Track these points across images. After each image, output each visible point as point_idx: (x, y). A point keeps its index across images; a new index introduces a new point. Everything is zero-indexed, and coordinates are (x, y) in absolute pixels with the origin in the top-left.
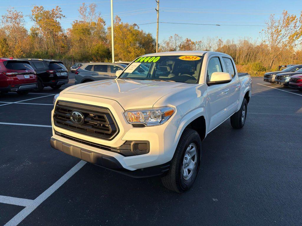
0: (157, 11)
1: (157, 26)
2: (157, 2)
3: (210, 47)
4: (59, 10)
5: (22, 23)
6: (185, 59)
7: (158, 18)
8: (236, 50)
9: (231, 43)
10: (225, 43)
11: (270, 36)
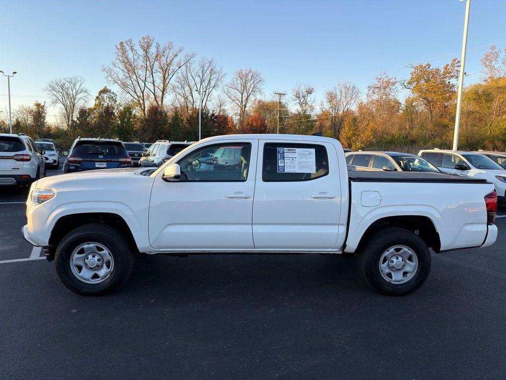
4: (456, 65)
5: (393, 94)
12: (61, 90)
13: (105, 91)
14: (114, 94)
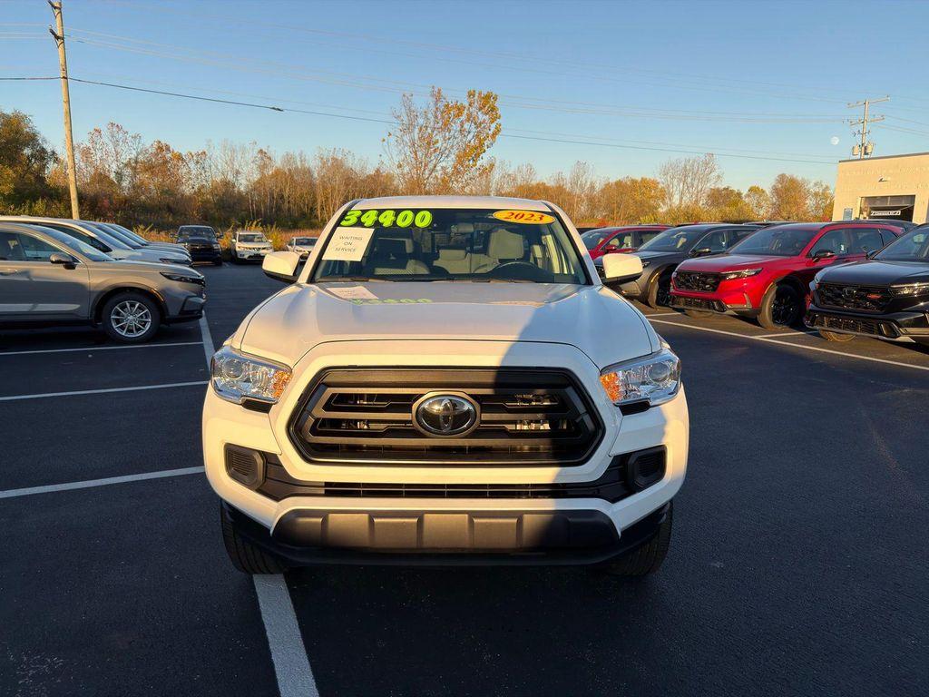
0: (57, 38)
1: (64, 90)
2: (53, 6)
3: (238, 173)
6: (513, 220)
7: (61, 61)
8: (312, 185)
9: (299, 164)
10: (278, 162)
11: (408, 150)
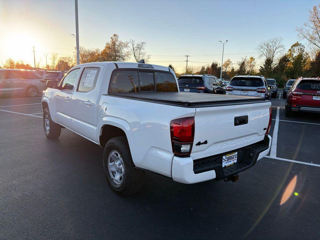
12: (266, 48)
13: (296, 45)
14: (303, 46)
